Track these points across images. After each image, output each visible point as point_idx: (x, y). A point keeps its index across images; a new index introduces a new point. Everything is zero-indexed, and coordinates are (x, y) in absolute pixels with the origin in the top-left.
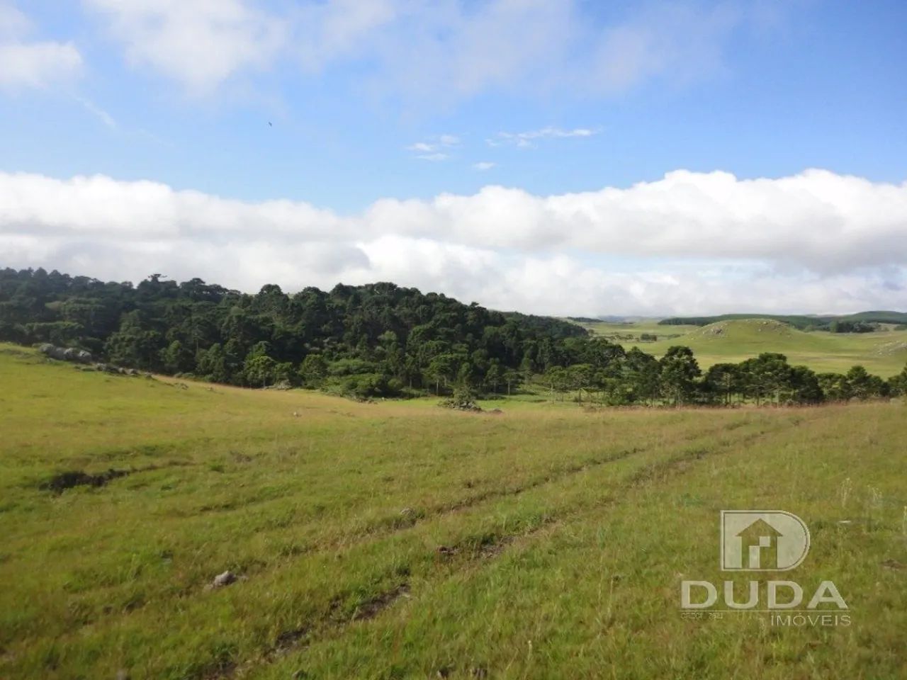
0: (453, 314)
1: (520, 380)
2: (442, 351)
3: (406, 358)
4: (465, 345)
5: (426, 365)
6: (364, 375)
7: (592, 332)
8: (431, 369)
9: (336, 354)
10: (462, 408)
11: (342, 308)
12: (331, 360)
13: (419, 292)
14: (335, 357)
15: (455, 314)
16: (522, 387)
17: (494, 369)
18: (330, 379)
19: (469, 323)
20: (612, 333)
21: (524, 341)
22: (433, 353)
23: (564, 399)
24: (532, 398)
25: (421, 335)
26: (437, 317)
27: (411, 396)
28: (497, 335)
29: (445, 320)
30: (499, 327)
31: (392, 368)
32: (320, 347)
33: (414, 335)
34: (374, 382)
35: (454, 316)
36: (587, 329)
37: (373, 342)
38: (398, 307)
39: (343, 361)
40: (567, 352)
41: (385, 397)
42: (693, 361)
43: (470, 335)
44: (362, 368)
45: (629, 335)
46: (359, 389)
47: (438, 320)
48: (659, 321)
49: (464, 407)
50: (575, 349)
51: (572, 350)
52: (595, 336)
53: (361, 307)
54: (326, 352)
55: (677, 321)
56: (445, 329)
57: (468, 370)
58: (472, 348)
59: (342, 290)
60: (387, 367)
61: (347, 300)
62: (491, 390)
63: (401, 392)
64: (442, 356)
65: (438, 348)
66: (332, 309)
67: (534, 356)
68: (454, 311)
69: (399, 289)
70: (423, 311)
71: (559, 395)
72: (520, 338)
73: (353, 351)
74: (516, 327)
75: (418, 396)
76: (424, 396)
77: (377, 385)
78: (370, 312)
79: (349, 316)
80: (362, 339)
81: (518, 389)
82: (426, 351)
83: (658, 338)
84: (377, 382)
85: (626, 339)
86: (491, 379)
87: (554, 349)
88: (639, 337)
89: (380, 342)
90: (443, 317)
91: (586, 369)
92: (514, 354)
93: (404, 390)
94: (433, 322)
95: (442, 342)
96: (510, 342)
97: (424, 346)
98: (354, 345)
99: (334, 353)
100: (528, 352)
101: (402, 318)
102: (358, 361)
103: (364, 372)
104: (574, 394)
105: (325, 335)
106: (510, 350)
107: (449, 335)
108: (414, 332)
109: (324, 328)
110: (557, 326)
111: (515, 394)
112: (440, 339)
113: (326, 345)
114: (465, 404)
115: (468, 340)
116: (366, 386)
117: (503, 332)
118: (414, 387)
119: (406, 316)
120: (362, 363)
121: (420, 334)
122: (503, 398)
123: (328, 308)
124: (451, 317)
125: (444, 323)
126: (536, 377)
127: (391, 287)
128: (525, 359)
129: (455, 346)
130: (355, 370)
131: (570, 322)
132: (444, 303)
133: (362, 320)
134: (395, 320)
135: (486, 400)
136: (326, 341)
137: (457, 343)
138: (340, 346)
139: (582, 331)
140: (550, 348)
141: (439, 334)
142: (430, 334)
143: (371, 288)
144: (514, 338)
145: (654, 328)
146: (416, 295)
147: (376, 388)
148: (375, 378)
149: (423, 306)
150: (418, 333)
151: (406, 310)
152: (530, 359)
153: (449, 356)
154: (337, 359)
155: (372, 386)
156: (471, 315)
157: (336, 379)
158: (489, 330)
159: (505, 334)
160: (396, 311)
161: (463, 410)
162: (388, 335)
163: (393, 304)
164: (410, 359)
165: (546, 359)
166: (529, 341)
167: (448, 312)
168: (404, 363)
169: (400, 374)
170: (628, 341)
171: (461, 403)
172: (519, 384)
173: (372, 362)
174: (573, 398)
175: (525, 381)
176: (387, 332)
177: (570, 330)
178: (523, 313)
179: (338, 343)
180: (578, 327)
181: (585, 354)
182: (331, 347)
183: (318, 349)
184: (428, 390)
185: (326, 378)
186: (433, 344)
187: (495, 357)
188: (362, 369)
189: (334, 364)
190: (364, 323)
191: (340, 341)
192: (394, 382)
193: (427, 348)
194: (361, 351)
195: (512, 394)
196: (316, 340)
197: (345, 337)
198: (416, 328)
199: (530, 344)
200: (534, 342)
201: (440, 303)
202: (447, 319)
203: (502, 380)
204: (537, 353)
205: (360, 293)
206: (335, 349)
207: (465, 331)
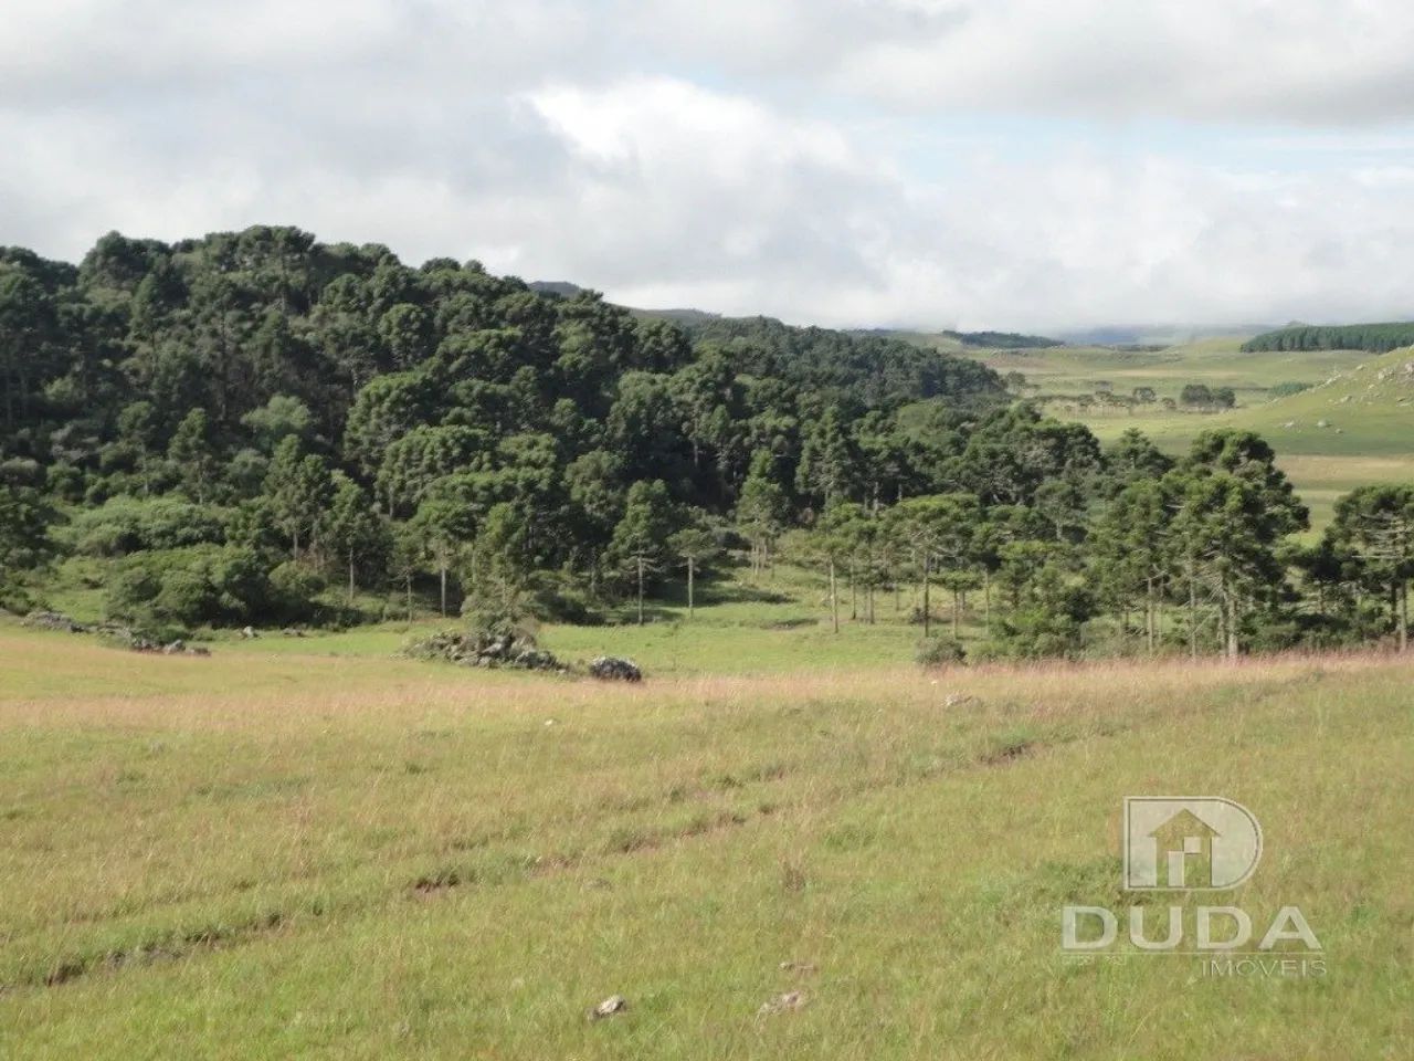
0: (508, 332)
1: (737, 554)
2: (465, 459)
3: (334, 489)
4: (545, 439)
5: (406, 512)
6: (188, 551)
7: (1020, 379)
8: (420, 525)
9: (95, 482)
10: (485, 660)
11: (117, 320)
12: (78, 501)
13: (392, 259)
14: (90, 491)
15: (517, 331)
16: (744, 578)
17: (636, 519)
18: (69, 568)
19: (565, 360)
20: (1089, 384)
21: (753, 422)
22: (432, 469)
23: (880, 613)
24: (774, 612)
25: (391, 410)
26: (453, 342)
27: (352, 619)
28: (661, 399)
29: (479, 354)
30: (672, 373)
31: (288, 525)
32: (39, 460)
33: (369, 407)
34: (218, 578)
35: (512, 339)
36: (1002, 371)
37: (223, 435)
38: (317, 310)
39: (119, 505)
40: (896, 455)
41: (256, 626)
42: (1275, 479)
43: (564, 403)
44: (183, 525)
45: (1143, 390)
46: (169, 600)
47: (458, 354)
48: (1246, 339)
49: (496, 655)
50: (925, 441)
51: (919, 449)
52: (1029, 394)
53: (185, 313)
54: (62, 474)
55: (1303, 340)
56: (478, 384)
57: (509, 529)
58: (569, 447)
59: (122, 256)
60: (266, 521)
61: (134, 292)
62: (625, 589)
63: (318, 606)
64: (456, 478)
65: (447, 454)
66: (78, 323)
67: (784, 470)
68: (514, 322)
69: (319, 248)
70: (405, 321)
71: (860, 600)
72: (738, 410)
73: (153, 467)
74: (729, 374)
75: (376, 619)
76: (395, 617)
77: (228, 586)
78: (214, 334)
79: (144, 348)
80: (183, 425)
81: (726, 584)
82: (408, 462)
83: (1239, 399)
84: (229, 575)
85: (1132, 401)
86: (627, 555)
87: (852, 447)
88: (1177, 397)
89: (249, 436)
90: (473, 345)
91: (943, 512)
92: (722, 465)
93: (325, 598)
94: (436, 360)
95: (465, 429)
96: (707, 424)
97: (403, 444)
98: (158, 445)
99: (89, 476)
100: (761, 456)
101: (330, 351)
102: (174, 504)
103: (189, 541)
104: (911, 597)
105: (60, 413)
106: (710, 452)
107: (491, 407)
108: (367, 395)
109: (55, 389)
110: (900, 362)
111: (714, 601)
112: (459, 420)
113: (57, 449)
114: (498, 646)
115: (556, 420)
116: (191, 590)
117: (682, 391)
118: (364, 585)
119: (342, 341)
120: (184, 508)
121: (386, 404)
122: (669, 617)
123: (63, 321)
124: (502, 343)
125: (478, 363)
126: (792, 540)
127: (297, 241)
128: (753, 480)
129: (508, 445)
130: (162, 535)
131: (950, 348)
132: (480, 294)
133: (184, 358)
134: (302, 355)
135: (611, 625)
136: (59, 435)
137: (518, 430)
138: (107, 452)
139: (989, 378)
140: (841, 440)
141: (454, 401)
142: (427, 404)
143: (228, 248)
144: (721, 408)
145: (1226, 362)
146: (382, 270)
147: (226, 596)
148: (220, 561)
149: (404, 308)
150: (380, 399)
151: (343, 320)
152: (770, 480)
153: (481, 479)
154: (100, 498)
155: (212, 588)
156: (573, 336)
157: (90, 567)
158: (634, 384)
159: (689, 397)
160: (306, 327)
161: (492, 666)
162: (282, 410)
163: (300, 302)
164: (348, 489)
165: (827, 480)
166: (769, 419)
167: (494, 325)
168: (328, 505)
169: (313, 545)
170: (1137, 409)
171: (486, 643)
172: (734, 565)
173: (222, 503)
174: (908, 613)
175: (754, 556)
176: (276, 401)
177: (943, 374)
178: (787, 322)
179: (103, 441)
180: (973, 365)
181: (962, 460)
182: (76, 454)
183: (30, 464)
184: (410, 594)
185: (53, 564)
186: (430, 437)
187: (650, 476)
188: (182, 532)
189: (84, 514)
190: (192, 366)
191: (108, 434)
192: (289, 572)
193: (409, 452)
194: (183, 468)
195: (703, 600)
196: (24, 432)
197: (123, 422)
198: (378, 383)
199: (775, 431)
200: (788, 421)
201: (463, 296)
202: (489, 350)
203: (666, 556)
204: (796, 462)
205: (186, 267)
206: (91, 462)
207: (551, 389)
